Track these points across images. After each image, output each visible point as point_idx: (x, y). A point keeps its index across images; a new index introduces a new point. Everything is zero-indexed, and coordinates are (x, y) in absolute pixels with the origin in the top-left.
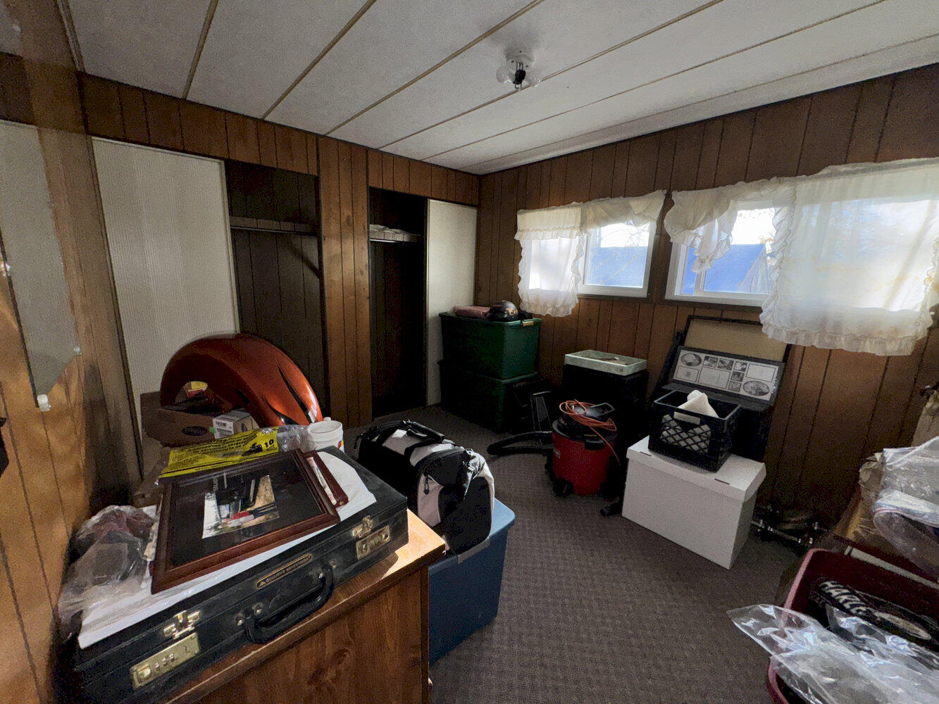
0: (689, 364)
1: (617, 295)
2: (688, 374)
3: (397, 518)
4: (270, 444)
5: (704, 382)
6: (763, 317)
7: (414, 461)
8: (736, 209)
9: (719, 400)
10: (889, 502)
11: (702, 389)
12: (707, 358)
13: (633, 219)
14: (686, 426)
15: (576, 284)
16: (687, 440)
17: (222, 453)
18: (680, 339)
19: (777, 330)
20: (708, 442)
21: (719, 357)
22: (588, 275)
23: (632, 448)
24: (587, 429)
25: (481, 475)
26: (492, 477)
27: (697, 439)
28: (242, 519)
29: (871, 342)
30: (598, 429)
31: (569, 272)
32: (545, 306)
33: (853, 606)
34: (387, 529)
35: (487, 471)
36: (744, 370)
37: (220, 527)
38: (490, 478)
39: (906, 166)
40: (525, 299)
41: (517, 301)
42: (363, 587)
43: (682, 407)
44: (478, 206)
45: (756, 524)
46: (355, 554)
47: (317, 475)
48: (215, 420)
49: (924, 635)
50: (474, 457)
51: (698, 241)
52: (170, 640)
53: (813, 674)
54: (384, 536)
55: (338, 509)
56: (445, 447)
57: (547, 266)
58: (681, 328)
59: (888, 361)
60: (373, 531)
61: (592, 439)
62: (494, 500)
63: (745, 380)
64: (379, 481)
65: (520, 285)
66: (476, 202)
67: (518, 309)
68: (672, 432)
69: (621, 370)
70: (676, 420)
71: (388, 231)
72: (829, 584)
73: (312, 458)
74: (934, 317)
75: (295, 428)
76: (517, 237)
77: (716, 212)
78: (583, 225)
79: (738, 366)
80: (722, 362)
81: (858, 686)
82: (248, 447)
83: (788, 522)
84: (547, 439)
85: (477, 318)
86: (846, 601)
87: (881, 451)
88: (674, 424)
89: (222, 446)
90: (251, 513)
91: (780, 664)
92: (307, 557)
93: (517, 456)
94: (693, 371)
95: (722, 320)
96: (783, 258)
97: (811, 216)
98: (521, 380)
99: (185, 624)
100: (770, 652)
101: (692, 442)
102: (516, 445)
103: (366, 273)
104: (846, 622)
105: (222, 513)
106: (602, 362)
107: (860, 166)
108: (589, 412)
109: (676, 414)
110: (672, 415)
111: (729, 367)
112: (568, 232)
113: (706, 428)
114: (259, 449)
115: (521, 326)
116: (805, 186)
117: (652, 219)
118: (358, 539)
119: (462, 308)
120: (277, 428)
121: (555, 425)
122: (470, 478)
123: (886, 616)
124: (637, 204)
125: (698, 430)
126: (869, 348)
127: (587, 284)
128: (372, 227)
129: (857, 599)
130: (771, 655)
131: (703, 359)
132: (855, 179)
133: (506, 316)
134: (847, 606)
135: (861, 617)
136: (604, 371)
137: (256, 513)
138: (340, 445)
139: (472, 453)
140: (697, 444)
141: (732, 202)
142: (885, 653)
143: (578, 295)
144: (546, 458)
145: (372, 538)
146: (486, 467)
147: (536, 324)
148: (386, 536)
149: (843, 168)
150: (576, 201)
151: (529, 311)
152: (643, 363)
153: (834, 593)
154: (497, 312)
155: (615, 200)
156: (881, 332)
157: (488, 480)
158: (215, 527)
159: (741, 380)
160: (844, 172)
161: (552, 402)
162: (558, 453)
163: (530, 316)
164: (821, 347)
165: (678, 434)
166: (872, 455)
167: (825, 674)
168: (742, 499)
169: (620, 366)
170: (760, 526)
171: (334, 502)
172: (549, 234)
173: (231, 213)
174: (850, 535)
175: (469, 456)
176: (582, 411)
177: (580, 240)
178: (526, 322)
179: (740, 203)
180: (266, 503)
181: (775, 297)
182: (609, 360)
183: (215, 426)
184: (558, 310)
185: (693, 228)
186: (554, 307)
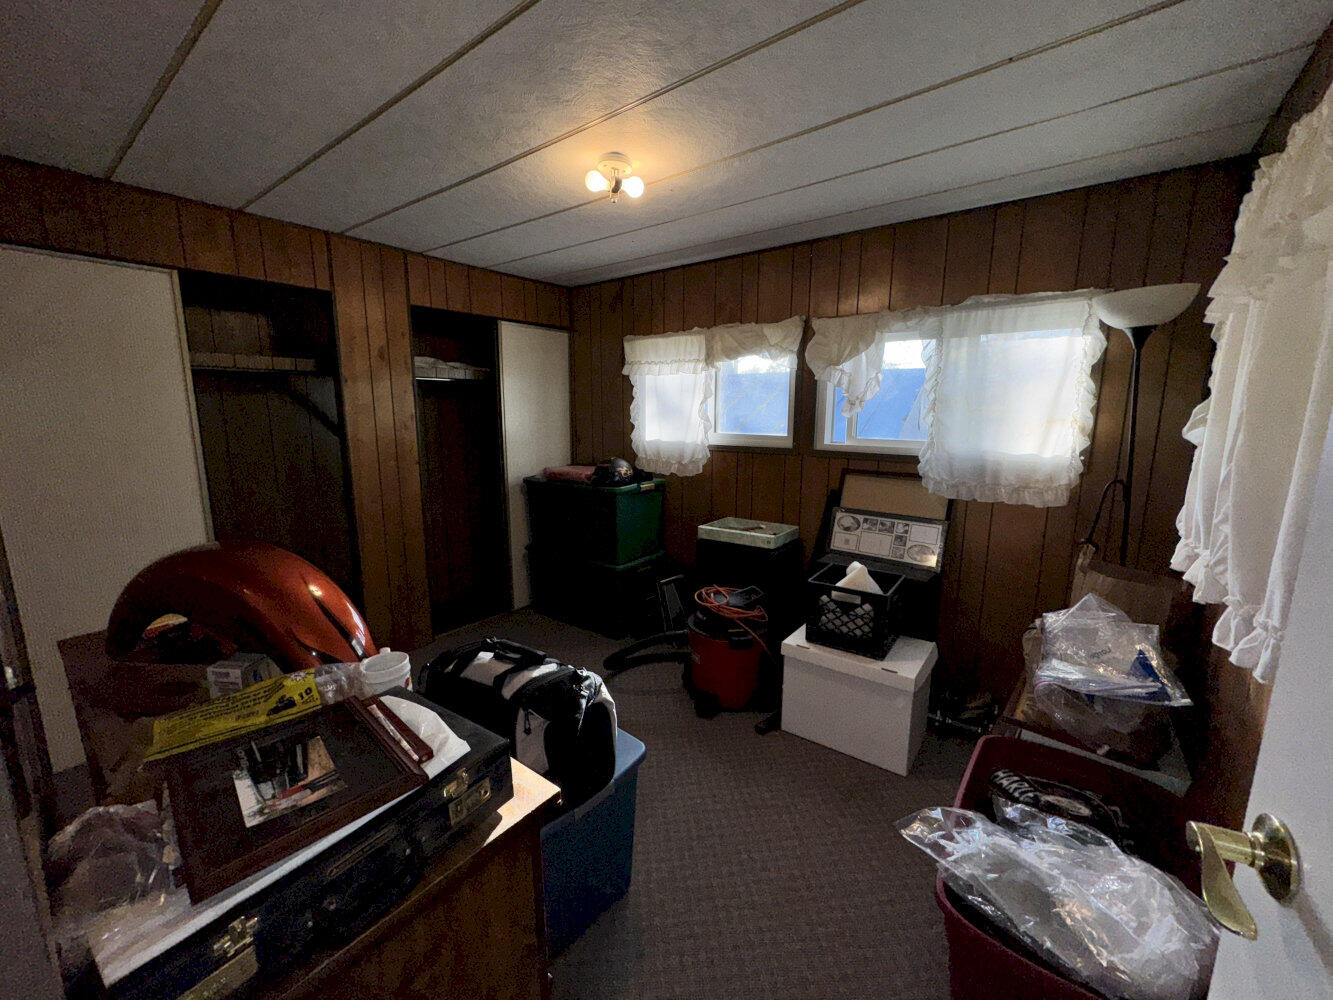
0: (847, 529)
1: (757, 445)
2: (847, 542)
3: (497, 768)
4: (307, 694)
5: (865, 550)
6: (922, 468)
7: (508, 692)
8: (882, 341)
9: (881, 570)
10: (1048, 673)
11: (862, 559)
12: (866, 521)
13: (769, 351)
14: (846, 608)
15: (706, 433)
16: (849, 625)
17: (235, 715)
18: (834, 499)
19: (937, 483)
20: (871, 624)
21: (879, 519)
22: (720, 421)
23: (786, 641)
24: (731, 623)
25: (598, 699)
26: (612, 700)
27: (860, 622)
28: (296, 796)
29: (1029, 492)
30: (746, 621)
31: (696, 418)
32: (668, 463)
33: (1022, 793)
34: (487, 783)
35: (605, 694)
36: (906, 532)
37: (266, 811)
38: (611, 703)
39: (1042, 299)
40: (641, 455)
41: (631, 456)
42: (462, 859)
43: (839, 584)
44: (569, 329)
45: (934, 717)
46: (448, 819)
47: (386, 726)
48: (210, 669)
49: (1085, 811)
50: (587, 678)
51: (845, 380)
52: (224, 958)
53: (978, 872)
54: (483, 792)
55: (423, 766)
56: (549, 668)
57: (667, 411)
58: (835, 485)
59: (1048, 512)
60: (470, 786)
61: (738, 634)
62: (617, 731)
63: (909, 544)
64: (470, 724)
65: (634, 435)
66: (566, 323)
67: (634, 468)
68: (831, 616)
69: (769, 542)
70: (835, 602)
71: (441, 365)
72: (1000, 774)
73: (375, 706)
74: (1083, 462)
75: (338, 668)
76: (625, 372)
77: (861, 346)
78: (710, 358)
79: (900, 526)
80: (882, 524)
81: (1021, 876)
82: (273, 703)
83: (968, 709)
84: (682, 641)
85: (578, 483)
86: (1016, 789)
87: (1041, 616)
88: (832, 606)
89: (230, 706)
90: (304, 787)
91: (947, 870)
92: (389, 831)
93: (643, 668)
94: (852, 537)
95: (878, 474)
96: (935, 399)
97: (960, 351)
98: (643, 565)
99: (242, 935)
100: (937, 858)
101: (854, 626)
102: (643, 652)
103: (413, 425)
104: (1011, 812)
105: (263, 792)
106: (745, 533)
107: (1003, 297)
108: (733, 601)
109: (834, 594)
110: (829, 596)
111: (890, 530)
112: (691, 365)
113: (867, 607)
114: (291, 703)
115: (638, 492)
116: (952, 318)
117: (792, 351)
118: (450, 800)
119: (556, 470)
120: (312, 670)
121: (690, 621)
122: (584, 706)
123: (1050, 798)
124: (772, 332)
125: (859, 611)
126: (1029, 499)
127: (719, 431)
128: (419, 361)
129: (1026, 785)
130: (938, 862)
131: (861, 521)
132: (998, 311)
133: (617, 478)
134: (1016, 794)
135: (1027, 804)
136: (747, 544)
137: (313, 787)
138: (407, 684)
139: (585, 673)
140: (859, 627)
141: (878, 334)
142: (1045, 836)
143: (709, 447)
144: (682, 665)
145: (469, 796)
146: (604, 689)
147: (660, 487)
148: (486, 792)
149: (986, 299)
150: (699, 326)
151: (647, 469)
152: (794, 532)
153: (1005, 783)
154: (605, 474)
155: (746, 327)
156: (1037, 481)
157: (608, 706)
158: (261, 812)
159: (905, 545)
160: (989, 302)
161: (686, 590)
162: (696, 658)
163: (649, 476)
164: (983, 501)
165: (838, 618)
166: (1033, 622)
167: (990, 871)
168: (911, 689)
169: (765, 536)
170: (937, 718)
171: (416, 757)
172: (666, 368)
173: (193, 346)
174: (1019, 716)
175: (581, 677)
176: (722, 599)
177: (706, 376)
178: (645, 486)
179: (887, 335)
180: (325, 772)
181: (931, 444)
182: (752, 529)
183: (211, 678)
184: (685, 466)
185: (838, 363)
186: (680, 463)
